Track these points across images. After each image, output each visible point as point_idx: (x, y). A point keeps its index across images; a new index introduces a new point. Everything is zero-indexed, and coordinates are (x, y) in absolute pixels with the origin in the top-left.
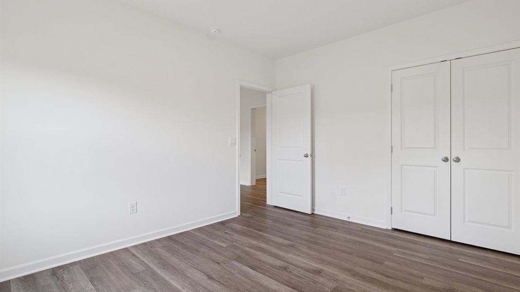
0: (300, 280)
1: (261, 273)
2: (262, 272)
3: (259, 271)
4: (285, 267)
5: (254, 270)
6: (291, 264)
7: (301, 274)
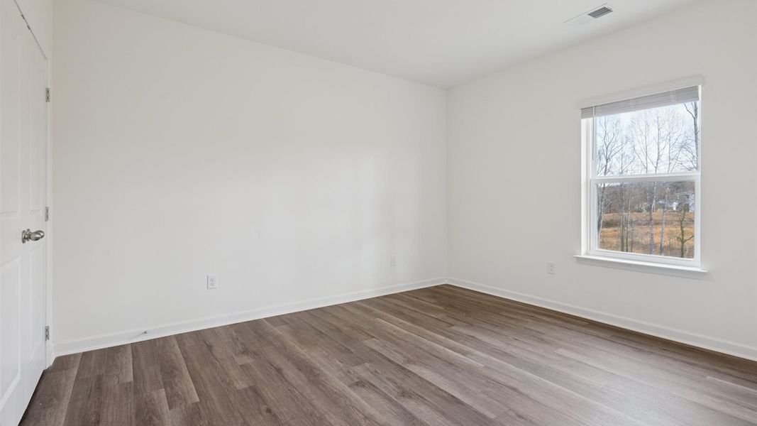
0: (392, 377)
1: (443, 391)
2: (441, 392)
3: (445, 395)
4: (404, 396)
5: (453, 396)
6: (390, 400)
7: (386, 383)
